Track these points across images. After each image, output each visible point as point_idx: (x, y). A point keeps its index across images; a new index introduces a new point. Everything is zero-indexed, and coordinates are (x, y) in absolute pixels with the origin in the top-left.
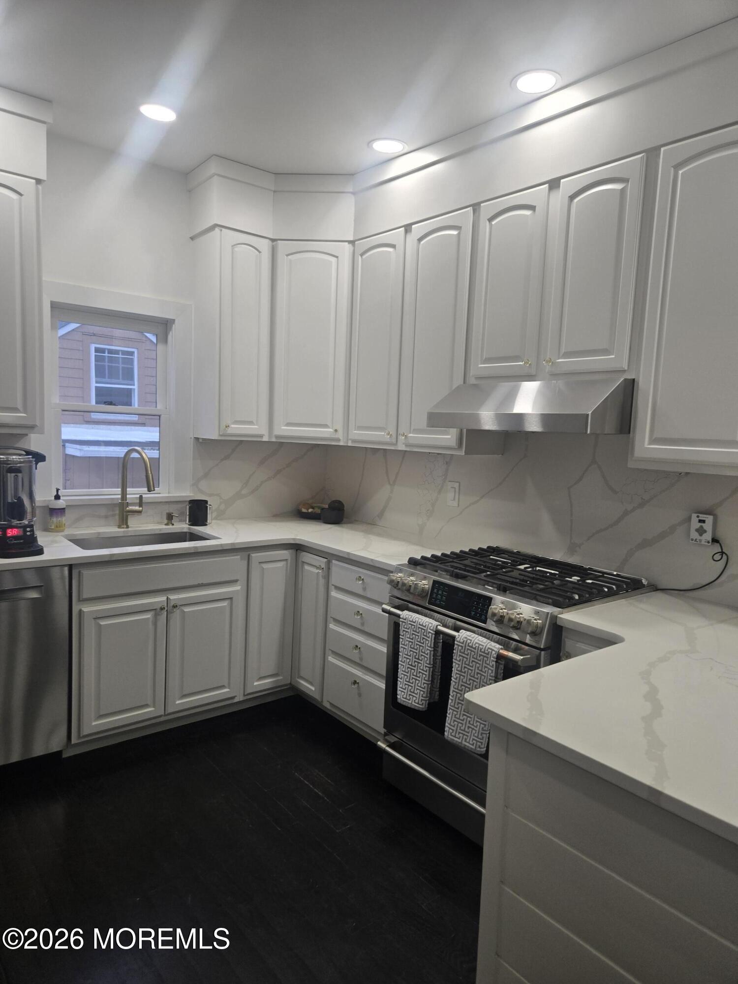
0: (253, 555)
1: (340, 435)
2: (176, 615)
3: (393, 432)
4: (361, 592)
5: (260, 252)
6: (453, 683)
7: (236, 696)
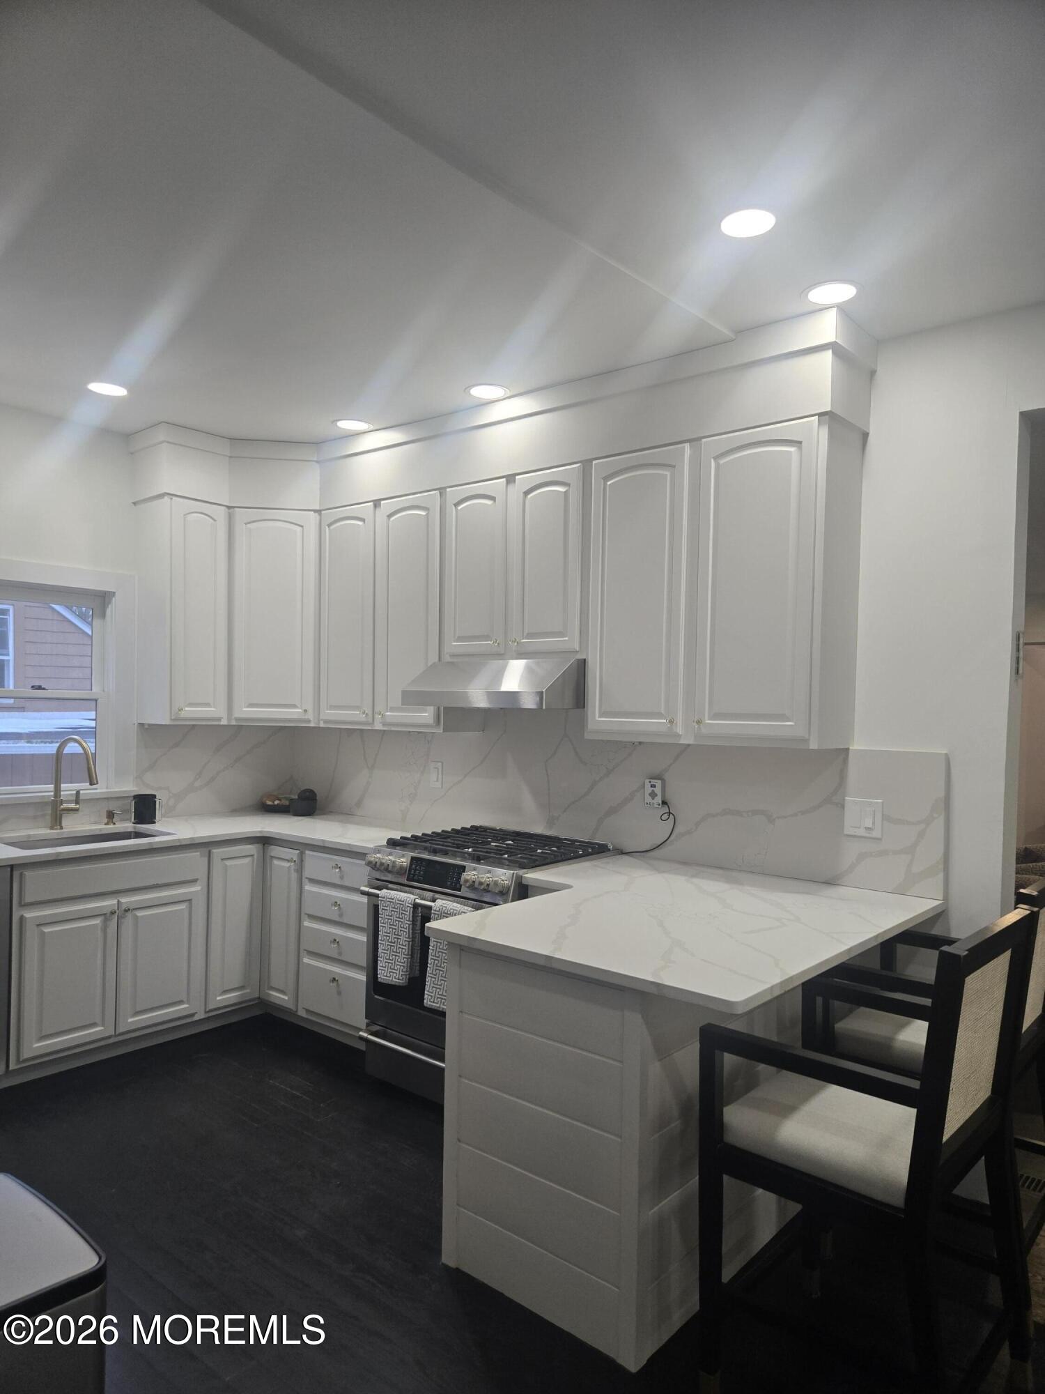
0: (214, 851)
1: (310, 716)
2: (128, 921)
3: (368, 711)
4: (337, 881)
5: (215, 520)
6: (430, 951)
7: (196, 1013)
